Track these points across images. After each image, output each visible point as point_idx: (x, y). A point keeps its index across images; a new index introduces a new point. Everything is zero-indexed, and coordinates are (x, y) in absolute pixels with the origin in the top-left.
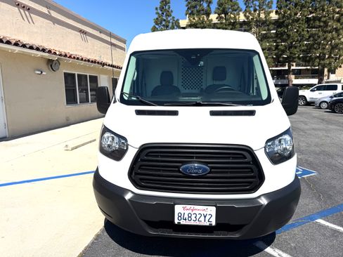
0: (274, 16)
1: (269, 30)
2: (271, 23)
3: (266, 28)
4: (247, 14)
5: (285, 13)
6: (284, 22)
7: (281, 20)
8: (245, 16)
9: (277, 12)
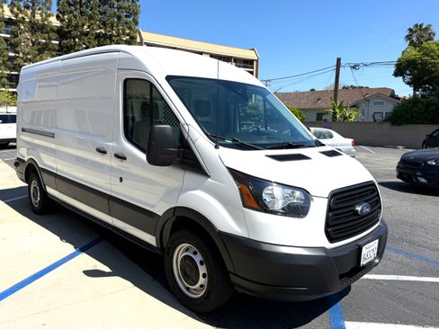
0: (55, 22)
1: (50, 39)
2: (52, 30)
3: (46, 35)
4: (15, 10)
5: (70, 20)
6: (70, 32)
7: (66, 30)
8: (12, 11)
9: (58, 17)
